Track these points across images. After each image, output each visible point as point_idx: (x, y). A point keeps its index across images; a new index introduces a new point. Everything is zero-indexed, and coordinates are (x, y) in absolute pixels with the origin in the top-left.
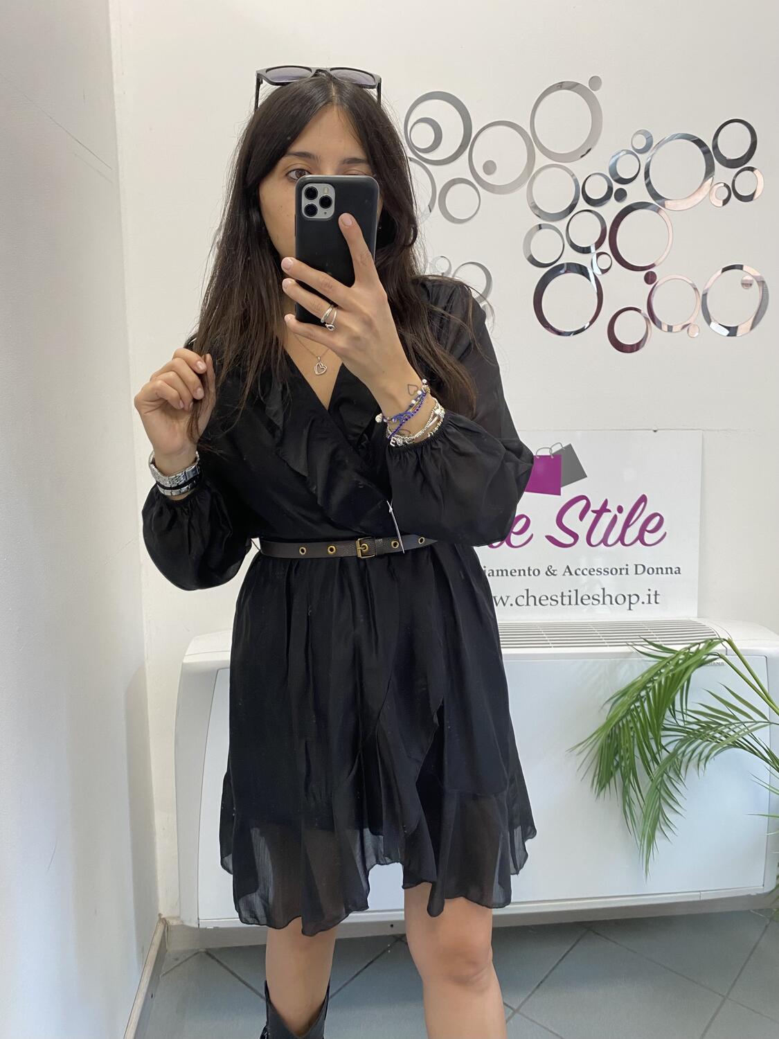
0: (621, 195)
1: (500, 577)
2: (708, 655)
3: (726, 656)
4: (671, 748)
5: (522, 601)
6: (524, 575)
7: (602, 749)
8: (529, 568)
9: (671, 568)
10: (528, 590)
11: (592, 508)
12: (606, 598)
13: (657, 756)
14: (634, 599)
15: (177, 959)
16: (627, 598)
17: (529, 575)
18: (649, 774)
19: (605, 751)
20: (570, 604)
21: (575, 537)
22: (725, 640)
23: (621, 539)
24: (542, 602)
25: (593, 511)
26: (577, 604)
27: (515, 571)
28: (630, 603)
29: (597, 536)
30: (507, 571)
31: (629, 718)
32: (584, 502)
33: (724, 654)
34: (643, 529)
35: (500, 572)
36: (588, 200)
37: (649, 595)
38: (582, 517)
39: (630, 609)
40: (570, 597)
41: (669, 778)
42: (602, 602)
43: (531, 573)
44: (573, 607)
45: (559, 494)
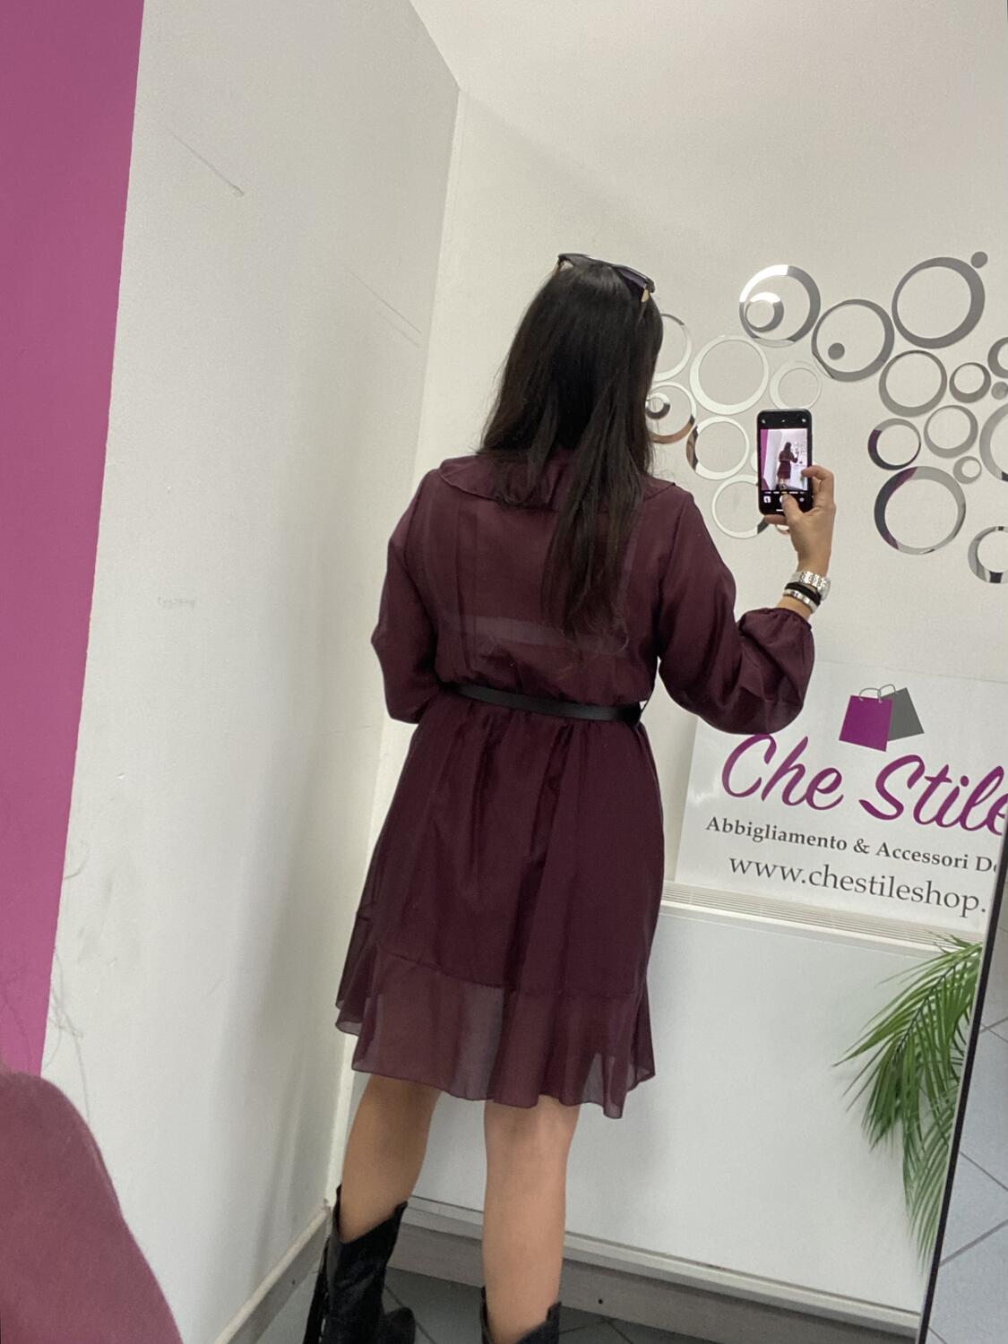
1: (793, 844)
5: (818, 879)
6: (826, 845)
8: (833, 838)
10: (828, 866)
11: (926, 773)
12: (931, 895)
14: (971, 903)
16: (962, 899)
17: (832, 847)
20: (882, 893)
21: (900, 808)
23: (962, 819)
24: (844, 884)
25: (928, 778)
26: (891, 895)
27: (814, 839)
28: (965, 908)
29: (929, 810)
30: (803, 837)
32: (916, 765)
34: (993, 812)
35: (794, 838)
38: (911, 782)
39: (964, 916)
40: (882, 884)
42: (925, 899)
43: (835, 844)
44: (886, 898)
45: (885, 750)
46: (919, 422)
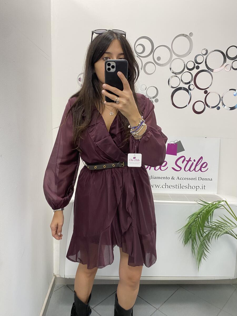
0: (198, 68)
1: (158, 179)
2: (219, 205)
3: (225, 206)
4: (207, 233)
5: (164, 187)
6: (165, 179)
7: (186, 232)
9: (209, 179)
10: (166, 183)
11: (186, 160)
13: (203, 235)
14: (198, 187)
15: (58, 287)
16: (196, 187)
18: (200, 240)
19: (187, 232)
21: (181, 168)
22: (224, 201)
23: (195, 169)
24: (170, 187)
25: (186, 161)
27: (162, 178)
28: (197, 189)
29: (187, 168)
30: (160, 177)
31: (194, 223)
32: (184, 158)
33: (224, 205)
34: (201, 167)
35: (158, 178)
36: (188, 69)
37: (202, 187)
38: (183, 162)
40: (178, 186)
41: (206, 242)
42: (188, 188)
43: (167, 178)
44: (179, 189)
45: (176, 155)
46: (179, 76)
